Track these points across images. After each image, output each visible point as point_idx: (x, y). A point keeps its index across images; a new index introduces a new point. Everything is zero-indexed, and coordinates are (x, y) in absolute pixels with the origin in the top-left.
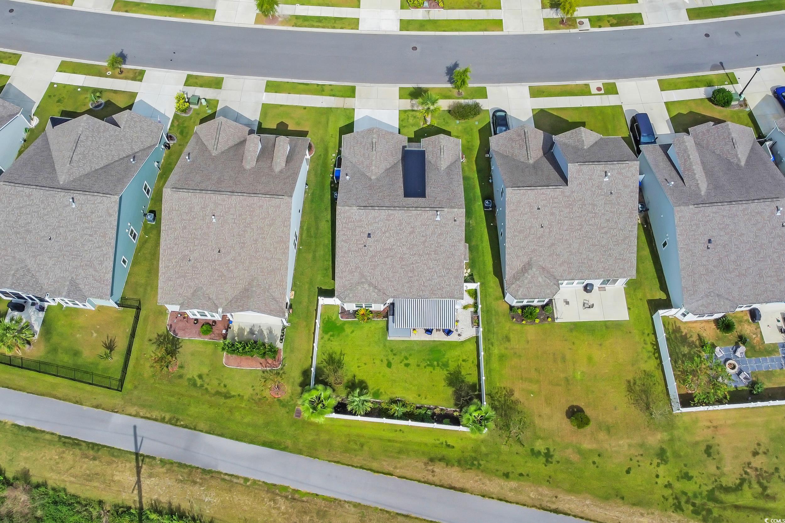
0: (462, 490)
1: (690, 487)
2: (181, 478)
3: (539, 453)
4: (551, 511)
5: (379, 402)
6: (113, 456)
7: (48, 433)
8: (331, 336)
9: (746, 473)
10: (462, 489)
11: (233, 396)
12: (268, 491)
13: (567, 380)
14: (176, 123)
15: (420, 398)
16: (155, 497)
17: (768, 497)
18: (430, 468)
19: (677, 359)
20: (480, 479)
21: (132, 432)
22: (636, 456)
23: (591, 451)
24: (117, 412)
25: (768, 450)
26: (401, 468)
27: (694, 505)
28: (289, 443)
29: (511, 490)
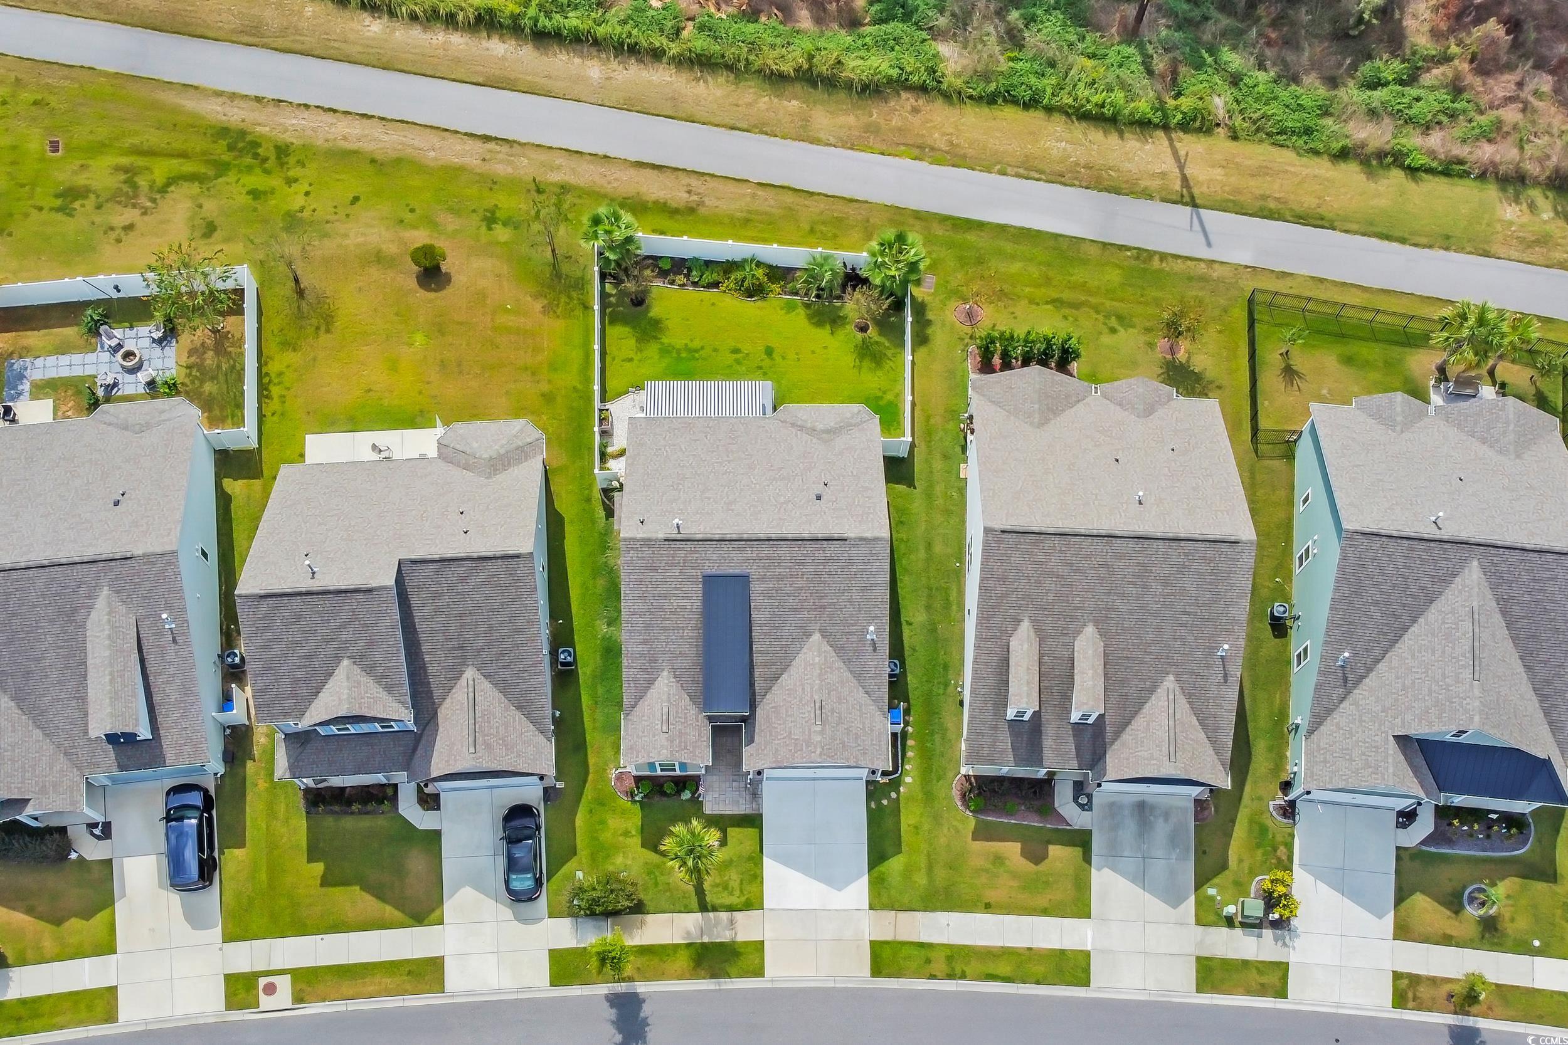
0: (640, 165)
1: (256, 180)
2: (1112, 173)
3: (505, 224)
4: (496, 138)
5: (785, 293)
6: (1234, 202)
7: (1355, 233)
8: (881, 398)
9: (154, 201)
10: (640, 167)
11: (1047, 303)
12: (964, 157)
13: (442, 332)
14: (1282, 851)
15: (712, 301)
16: (1148, 147)
17: (126, 170)
18: (695, 198)
19: (229, 372)
20: (609, 183)
21: (1211, 237)
22: (337, 221)
23: (415, 227)
24: (1247, 267)
25: (105, 233)
26: (744, 195)
27: (256, 156)
28: (939, 231)
29: (559, 168)
